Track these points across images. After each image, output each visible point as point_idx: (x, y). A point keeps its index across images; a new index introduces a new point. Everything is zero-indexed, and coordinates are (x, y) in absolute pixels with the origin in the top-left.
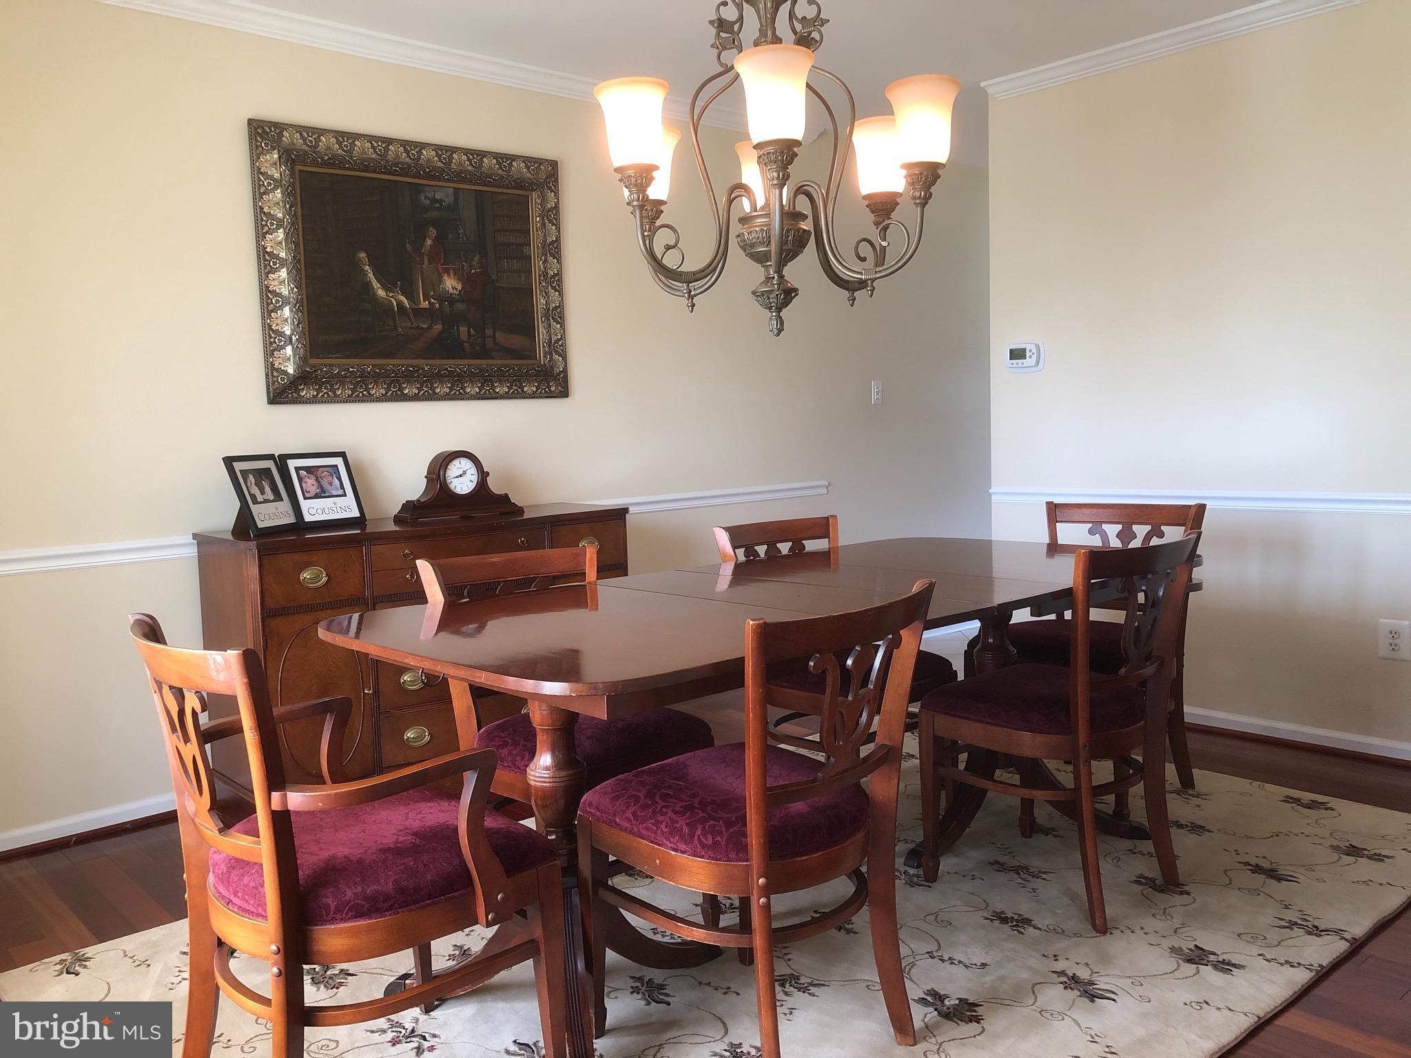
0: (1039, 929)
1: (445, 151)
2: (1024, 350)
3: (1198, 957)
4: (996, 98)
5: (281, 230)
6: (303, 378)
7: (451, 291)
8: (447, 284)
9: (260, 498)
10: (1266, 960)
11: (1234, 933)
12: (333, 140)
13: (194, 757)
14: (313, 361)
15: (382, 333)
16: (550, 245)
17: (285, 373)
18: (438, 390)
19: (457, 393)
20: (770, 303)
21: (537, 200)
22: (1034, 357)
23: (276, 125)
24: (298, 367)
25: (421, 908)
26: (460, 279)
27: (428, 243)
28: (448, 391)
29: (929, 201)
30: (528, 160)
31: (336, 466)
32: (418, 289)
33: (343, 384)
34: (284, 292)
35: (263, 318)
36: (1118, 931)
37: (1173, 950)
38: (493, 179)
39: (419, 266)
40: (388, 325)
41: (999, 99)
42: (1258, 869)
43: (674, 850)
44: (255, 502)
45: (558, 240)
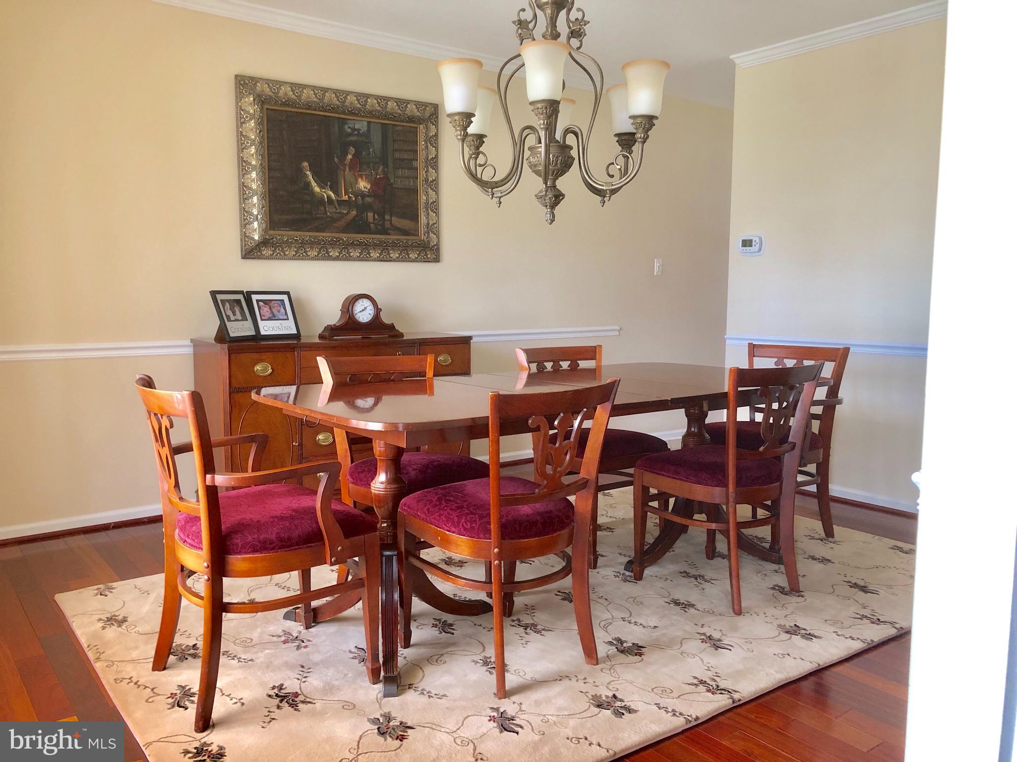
0: (698, 610)
1: (363, 97)
2: (751, 241)
3: (794, 630)
4: (740, 66)
5: (254, 147)
6: (264, 242)
7: (363, 189)
8: (361, 185)
9: (232, 318)
10: (837, 635)
11: (823, 619)
12: (289, 89)
13: (167, 455)
14: (271, 232)
15: (318, 215)
16: (431, 160)
17: (253, 239)
18: (352, 254)
19: (365, 256)
20: (546, 203)
21: (423, 130)
22: (758, 246)
23: (252, 79)
24: (261, 236)
25: (291, 550)
26: (370, 182)
27: (349, 158)
28: (359, 255)
29: (647, 140)
30: (418, 104)
31: (283, 300)
32: (342, 186)
33: (290, 247)
34: (254, 187)
35: (240, 204)
36: (749, 614)
37: (780, 626)
38: (394, 116)
39: (342, 172)
40: (321, 211)
41: (742, 67)
42: (855, 586)
43: (448, 531)
44: (229, 320)
45: (437, 156)
